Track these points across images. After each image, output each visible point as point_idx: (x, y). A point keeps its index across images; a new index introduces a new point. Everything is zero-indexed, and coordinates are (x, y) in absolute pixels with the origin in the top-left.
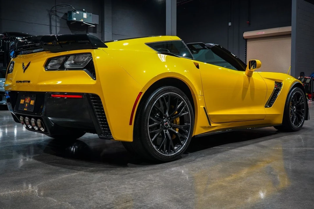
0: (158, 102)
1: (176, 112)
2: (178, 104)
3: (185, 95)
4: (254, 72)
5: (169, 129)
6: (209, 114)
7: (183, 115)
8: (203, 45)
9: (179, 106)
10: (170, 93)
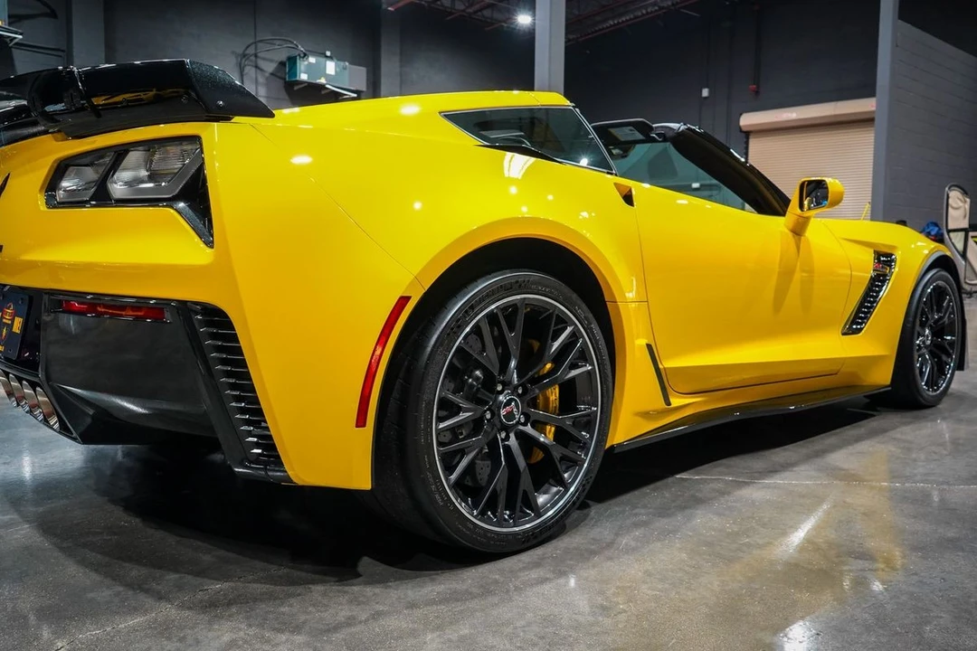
0: (477, 330)
1: (549, 366)
2: (555, 338)
3: (580, 302)
4: (812, 220)
5: (521, 427)
6: (666, 366)
7: (573, 379)
8: (645, 129)
9: (556, 345)
10: (525, 298)
